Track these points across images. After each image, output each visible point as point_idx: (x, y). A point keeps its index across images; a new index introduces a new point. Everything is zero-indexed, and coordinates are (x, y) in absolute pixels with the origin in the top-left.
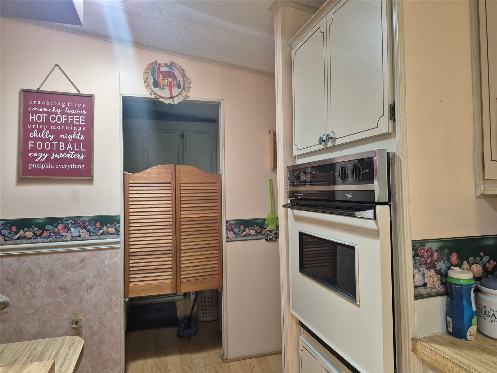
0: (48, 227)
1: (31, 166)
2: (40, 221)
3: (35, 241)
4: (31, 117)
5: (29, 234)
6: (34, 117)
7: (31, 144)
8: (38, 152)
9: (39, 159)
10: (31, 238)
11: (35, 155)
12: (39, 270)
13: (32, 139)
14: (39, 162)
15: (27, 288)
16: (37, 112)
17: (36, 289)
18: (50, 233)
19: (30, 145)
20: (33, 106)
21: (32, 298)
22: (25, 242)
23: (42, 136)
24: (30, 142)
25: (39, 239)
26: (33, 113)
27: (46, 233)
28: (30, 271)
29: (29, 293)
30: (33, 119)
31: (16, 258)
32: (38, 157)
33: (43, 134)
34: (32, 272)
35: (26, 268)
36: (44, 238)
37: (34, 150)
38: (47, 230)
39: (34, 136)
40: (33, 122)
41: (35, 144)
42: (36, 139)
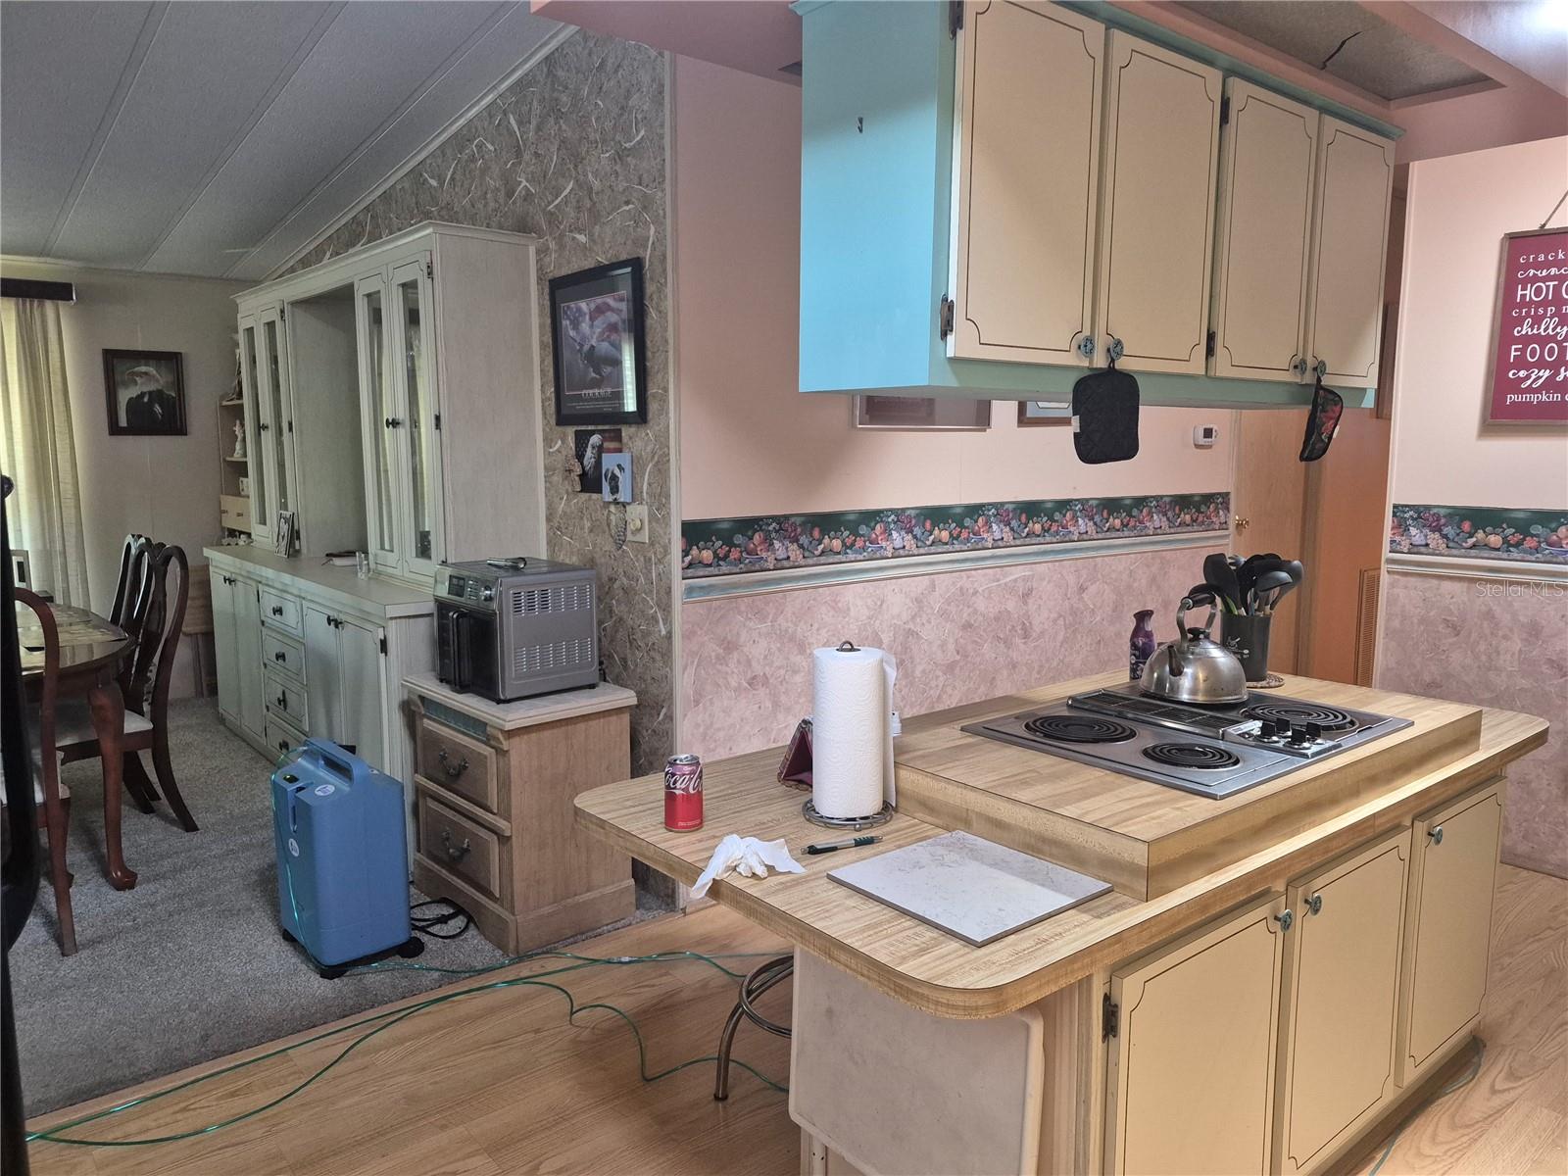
0: (1537, 529)
1: (1511, 398)
2: (1521, 515)
3: (1505, 555)
4: (1520, 293)
5: (1495, 540)
6: (1528, 292)
7: (1516, 350)
8: (1528, 366)
9: (1529, 382)
10: (1498, 550)
11: (1522, 373)
12: (1509, 617)
13: (1517, 340)
14: (1530, 390)
15: (1482, 647)
16: (1535, 279)
17: (1498, 653)
18: (1539, 542)
19: (1513, 353)
20: (1526, 267)
21: (1489, 669)
22: (1486, 555)
23: (1542, 330)
24: (1514, 347)
25: (1514, 551)
26: (1525, 283)
27: (1530, 543)
28: (1489, 615)
29: (1484, 658)
30: (1523, 296)
31: (1466, 585)
32: (1528, 377)
33: (1543, 327)
34: (1493, 617)
35: (1483, 608)
36: (1525, 551)
37: (1521, 363)
38: (1533, 536)
39: (1524, 332)
40: (1524, 303)
41: (1523, 351)
42: (1526, 340)
